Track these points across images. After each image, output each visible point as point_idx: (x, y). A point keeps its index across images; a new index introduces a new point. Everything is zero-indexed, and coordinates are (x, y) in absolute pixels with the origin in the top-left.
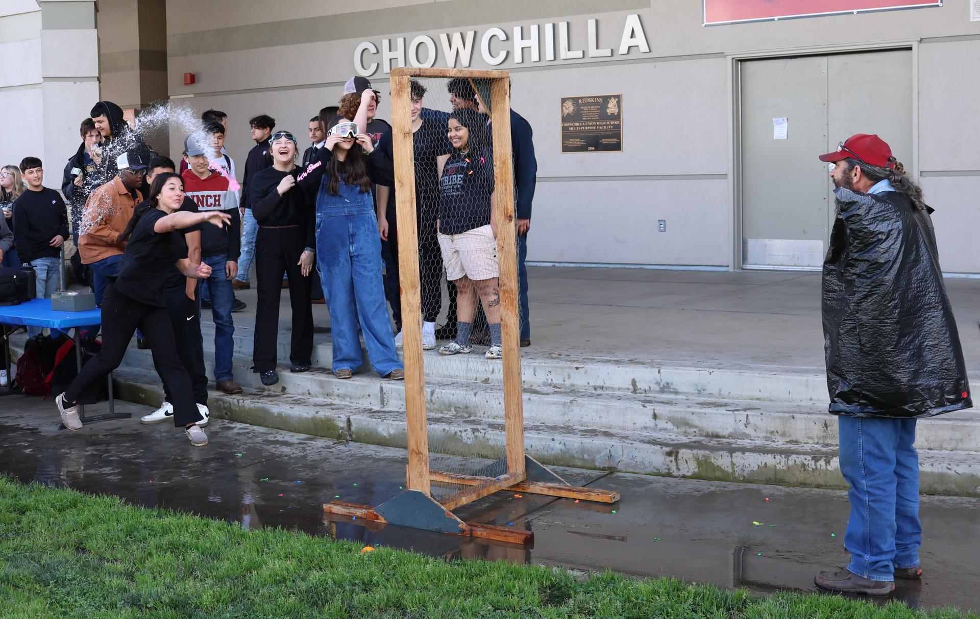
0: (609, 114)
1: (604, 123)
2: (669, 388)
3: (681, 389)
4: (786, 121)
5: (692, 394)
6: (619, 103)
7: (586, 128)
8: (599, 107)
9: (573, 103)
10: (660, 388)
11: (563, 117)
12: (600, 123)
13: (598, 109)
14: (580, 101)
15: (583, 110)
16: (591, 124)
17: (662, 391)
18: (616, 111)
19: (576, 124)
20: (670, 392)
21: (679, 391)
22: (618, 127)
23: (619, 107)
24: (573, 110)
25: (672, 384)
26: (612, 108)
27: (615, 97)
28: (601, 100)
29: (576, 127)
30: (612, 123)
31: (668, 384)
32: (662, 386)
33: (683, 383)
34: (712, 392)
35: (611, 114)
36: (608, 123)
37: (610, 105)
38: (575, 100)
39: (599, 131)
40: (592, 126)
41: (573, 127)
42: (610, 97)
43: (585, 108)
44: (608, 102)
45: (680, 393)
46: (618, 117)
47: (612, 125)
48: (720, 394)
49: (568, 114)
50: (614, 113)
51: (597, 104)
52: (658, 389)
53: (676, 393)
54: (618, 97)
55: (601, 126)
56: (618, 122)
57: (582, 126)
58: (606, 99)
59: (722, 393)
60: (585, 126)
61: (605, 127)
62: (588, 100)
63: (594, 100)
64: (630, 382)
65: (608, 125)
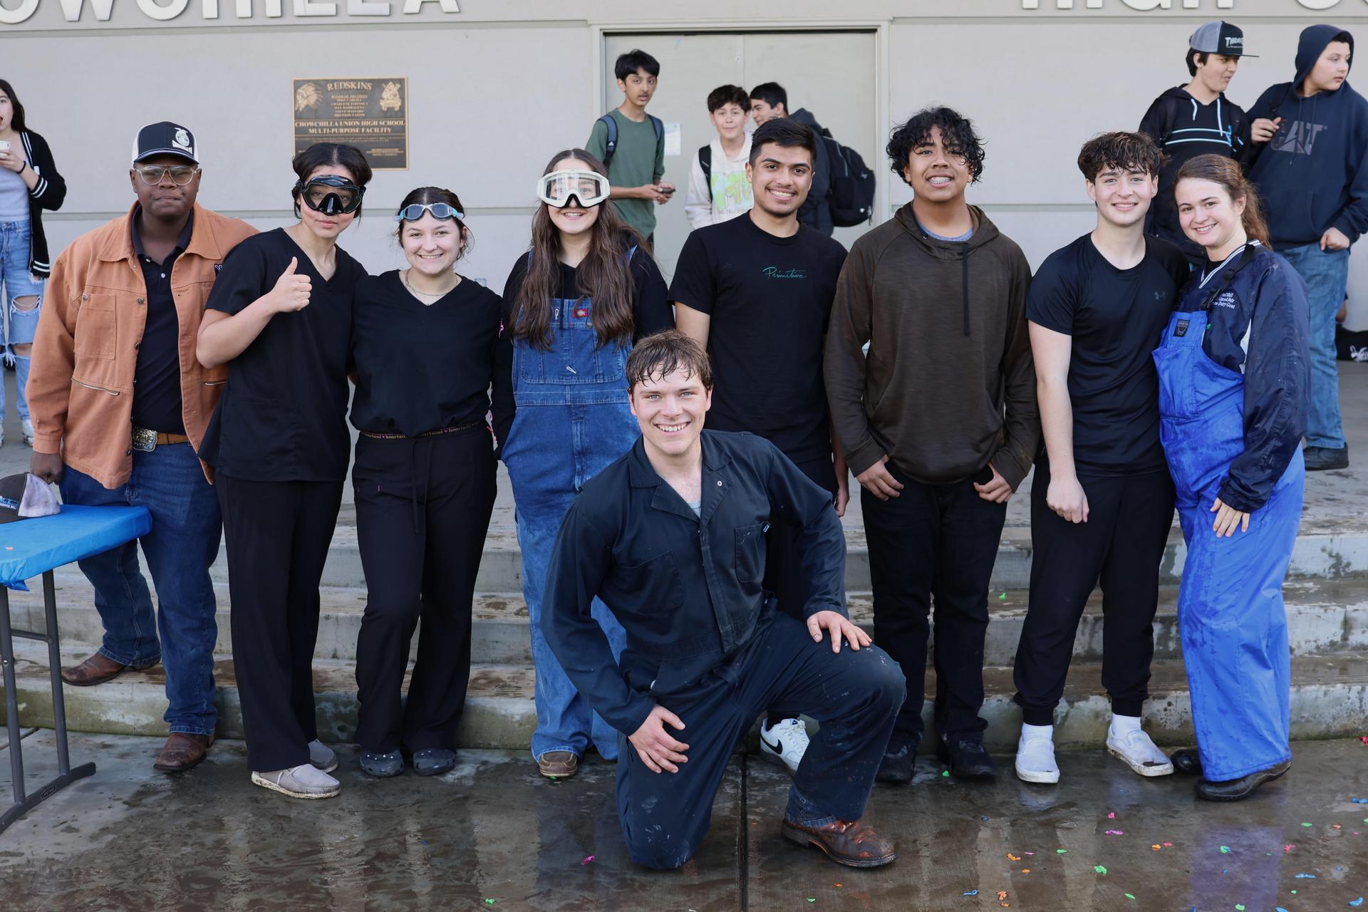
0: (384, 109)
1: (375, 123)
4: (678, 128)
6: (402, 92)
7: (341, 130)
8: (365, 97)
9: (317, 89)
11: (296, 112)
12: (368, 123)
13: (363, 100)
14: (330, 87)
15: (335, 101)
16: (350, 123)
18: (396, 104)
19: (322, 124)
22: (402, 129)
23: (403, 98)
24: (317, 100)
26: (389, 98)
27: (395, 81)
28: (369, 86)
29: (322, 128)
30: (390, 123)
35: (388, 108)
36: (382, 123)
37: (385, 95)
38: (320, 85)
39: (366, 135)
40: (351, 127)
41: (317, 128)
42: (386, 81)
43: (340, 98)
44: (383, 89)
46: (401, 114)
47: (389, 126)
49: (307, 106)
50: (393, 108)
51: (363, 91)
54: (401, 82)
55: (369, 127)
56: (401, 123)
57: (335, 127)
58: (379, 84)
60: (339, 127)
61: (376, 130)
62: (346, 84)
63: (356, 85)
65: (382, 126)
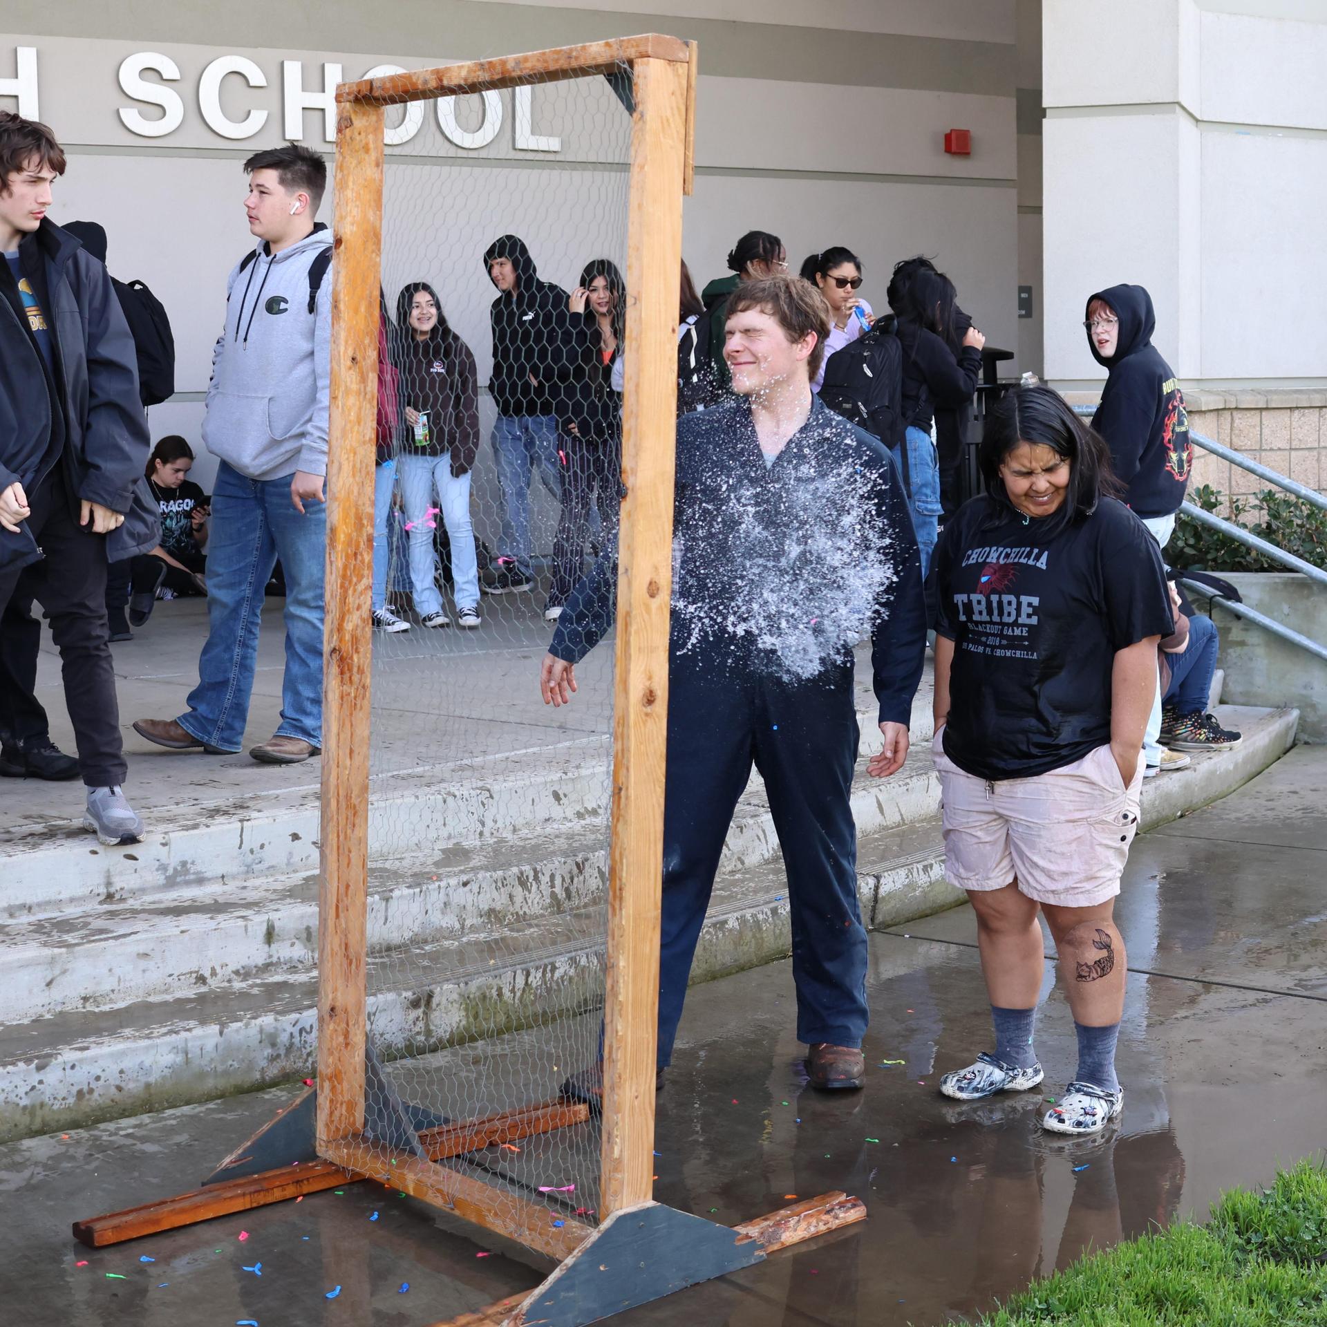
2: (187, 872)
3: (211, 870)
5: (234, 877)
10: (167, 878)
17: (171, 883)
20: (188, 883)
21: (208, 875)
25: (193, 863)
31: (184, 864)
32: (170, 872)
33: (218, 856)
34: (273, 863)
45: (209, 880)
48: (288, 864)
52: (160, 879)
53: (200, 881)
59: (292, 861)
64: (102, 880)
